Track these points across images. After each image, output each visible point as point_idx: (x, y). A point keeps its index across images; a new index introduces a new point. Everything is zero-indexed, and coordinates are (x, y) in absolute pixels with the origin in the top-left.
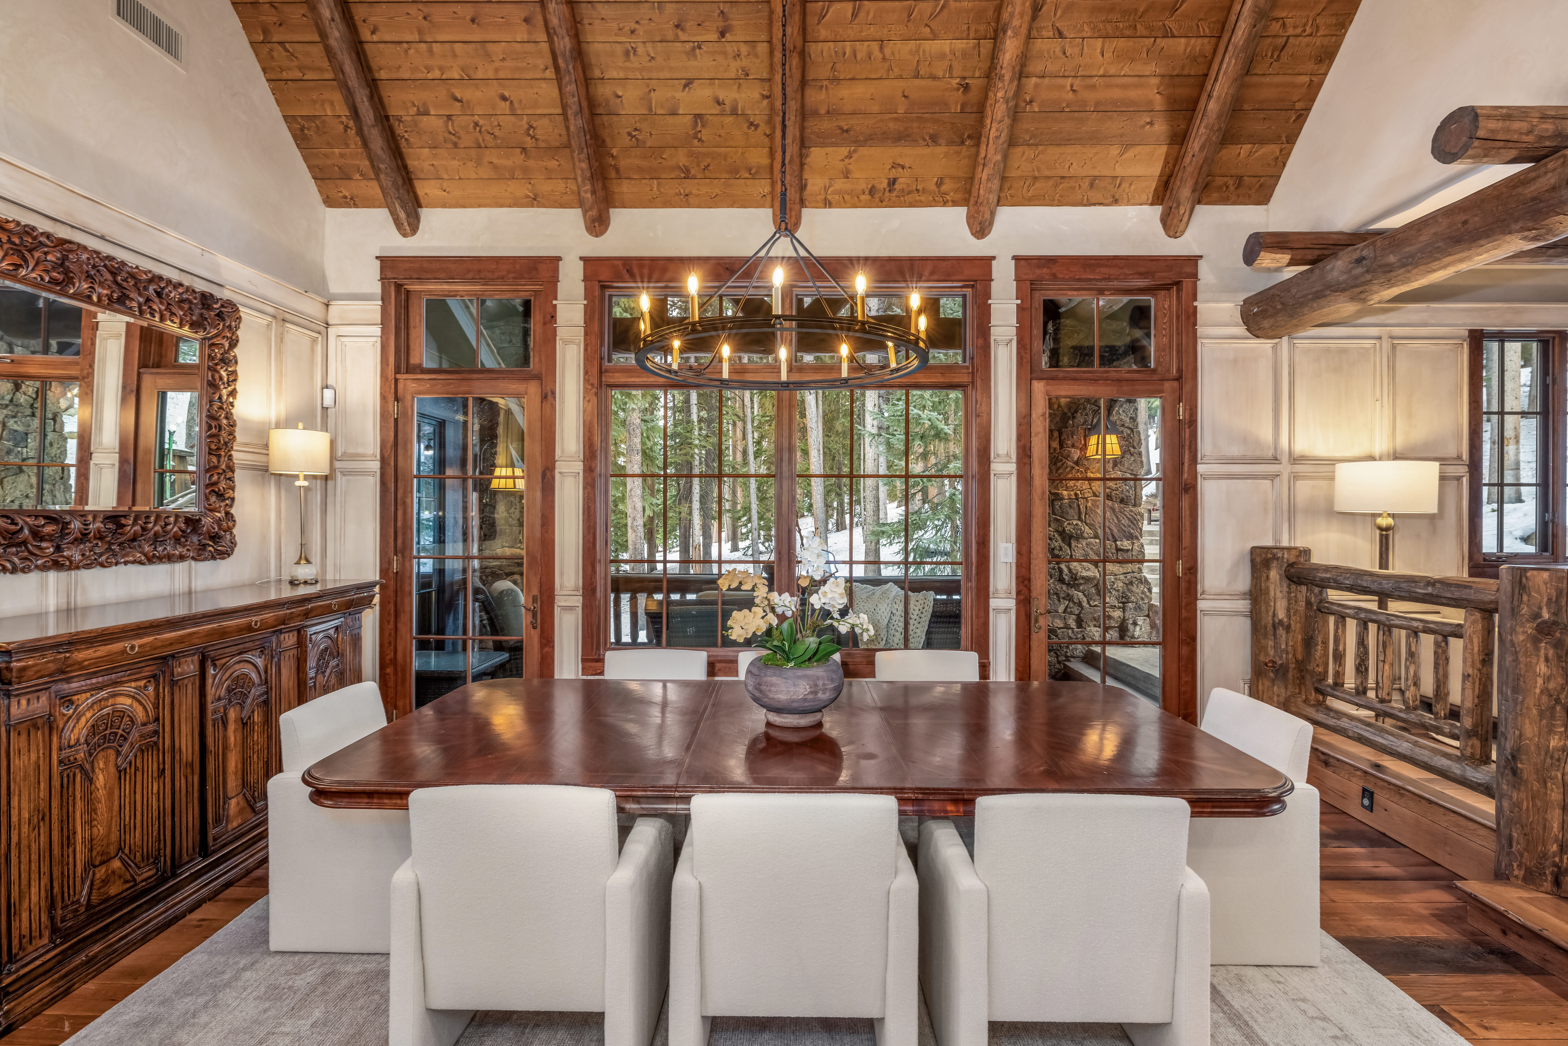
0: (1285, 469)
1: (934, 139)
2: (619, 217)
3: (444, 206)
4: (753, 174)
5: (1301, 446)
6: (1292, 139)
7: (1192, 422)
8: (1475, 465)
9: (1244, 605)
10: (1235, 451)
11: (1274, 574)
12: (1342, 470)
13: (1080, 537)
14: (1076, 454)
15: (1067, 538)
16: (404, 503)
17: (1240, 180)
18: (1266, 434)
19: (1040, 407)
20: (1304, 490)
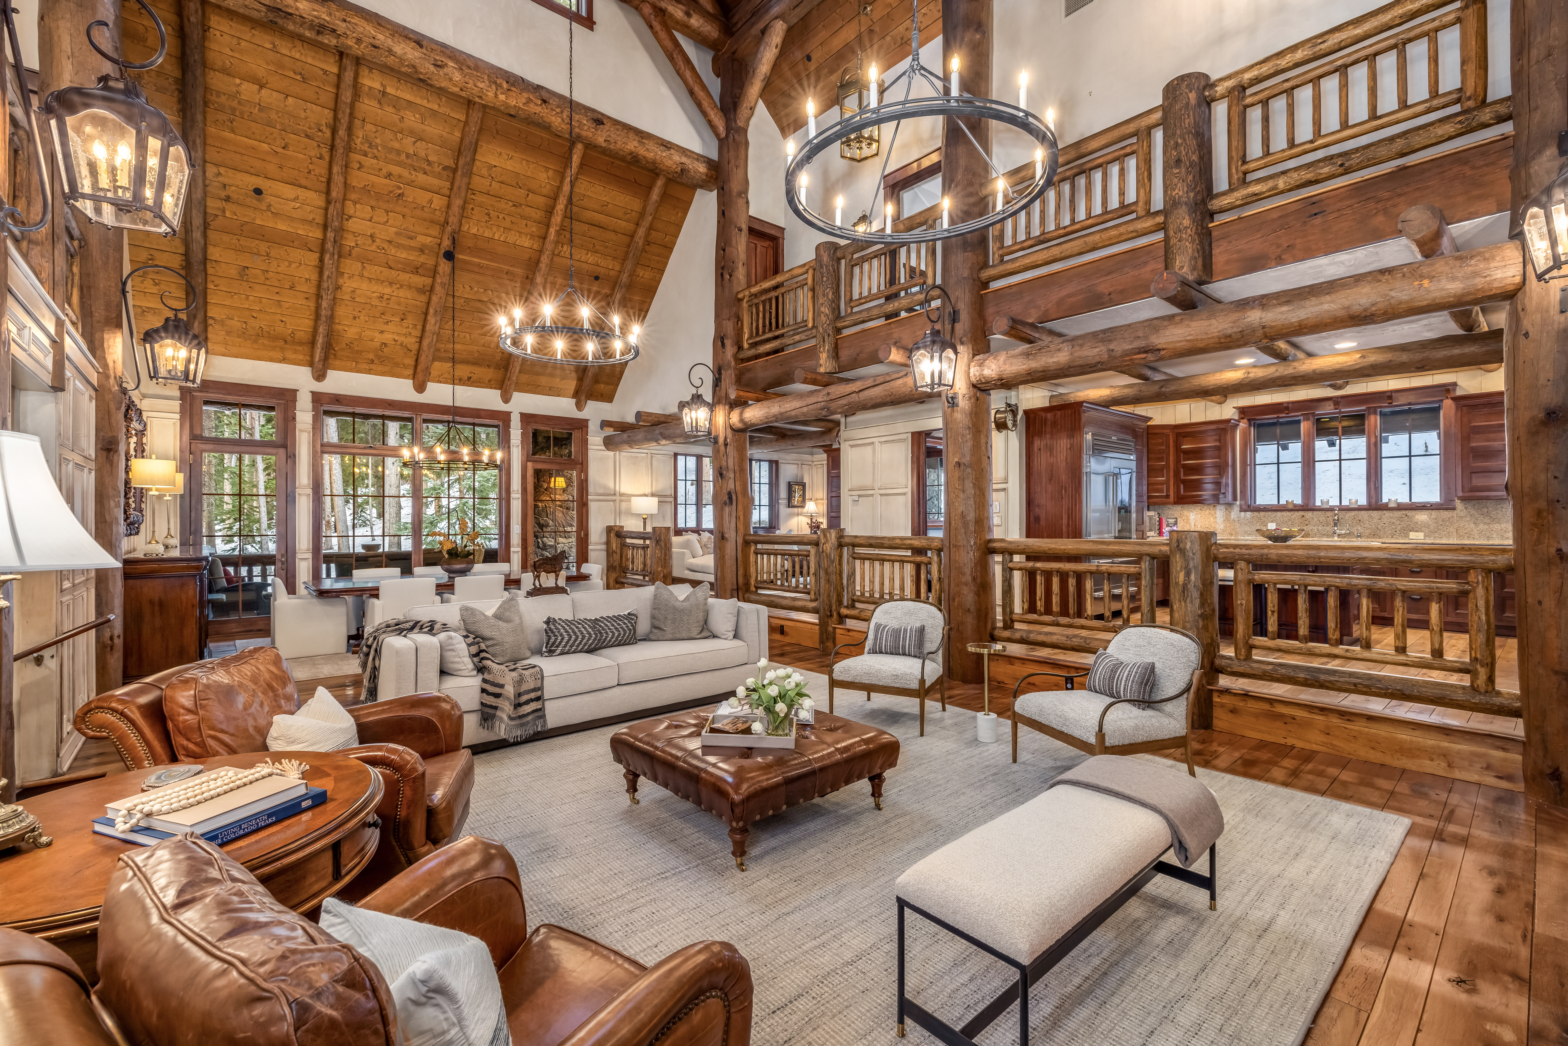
0: (617, 498)
1: (489, 366)
2: (332, 374)
3: (224, 355)
4: (405, 367)
5: (623, 490)
6: (617, 385)
7: (587, 480)
8: (676, 498)
9: (604, 547)
10: (601, 491)
11: (612, 535)
12: (633, 499)
13: (547, 526)
14: (545, 485)
15: (541, 526)
16: (196, 509)
17: (602, 395)
18: (612, 485)
19: (530, 473)
20: (624, 505)
